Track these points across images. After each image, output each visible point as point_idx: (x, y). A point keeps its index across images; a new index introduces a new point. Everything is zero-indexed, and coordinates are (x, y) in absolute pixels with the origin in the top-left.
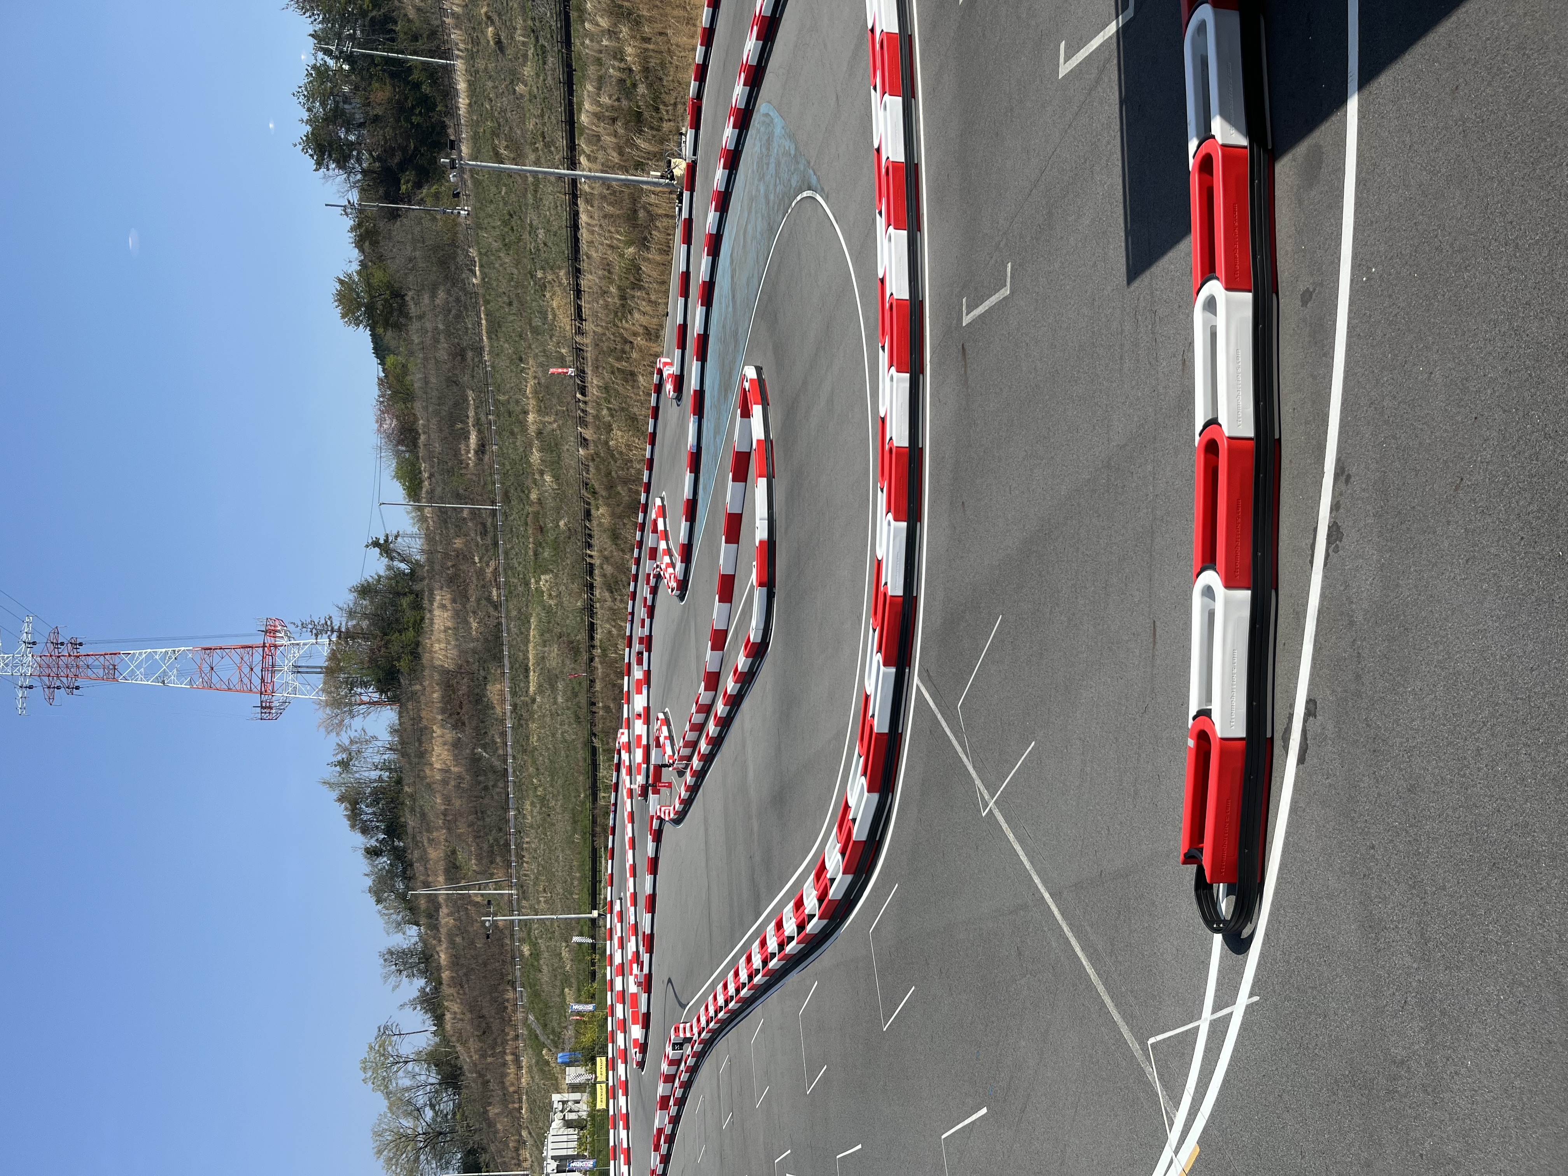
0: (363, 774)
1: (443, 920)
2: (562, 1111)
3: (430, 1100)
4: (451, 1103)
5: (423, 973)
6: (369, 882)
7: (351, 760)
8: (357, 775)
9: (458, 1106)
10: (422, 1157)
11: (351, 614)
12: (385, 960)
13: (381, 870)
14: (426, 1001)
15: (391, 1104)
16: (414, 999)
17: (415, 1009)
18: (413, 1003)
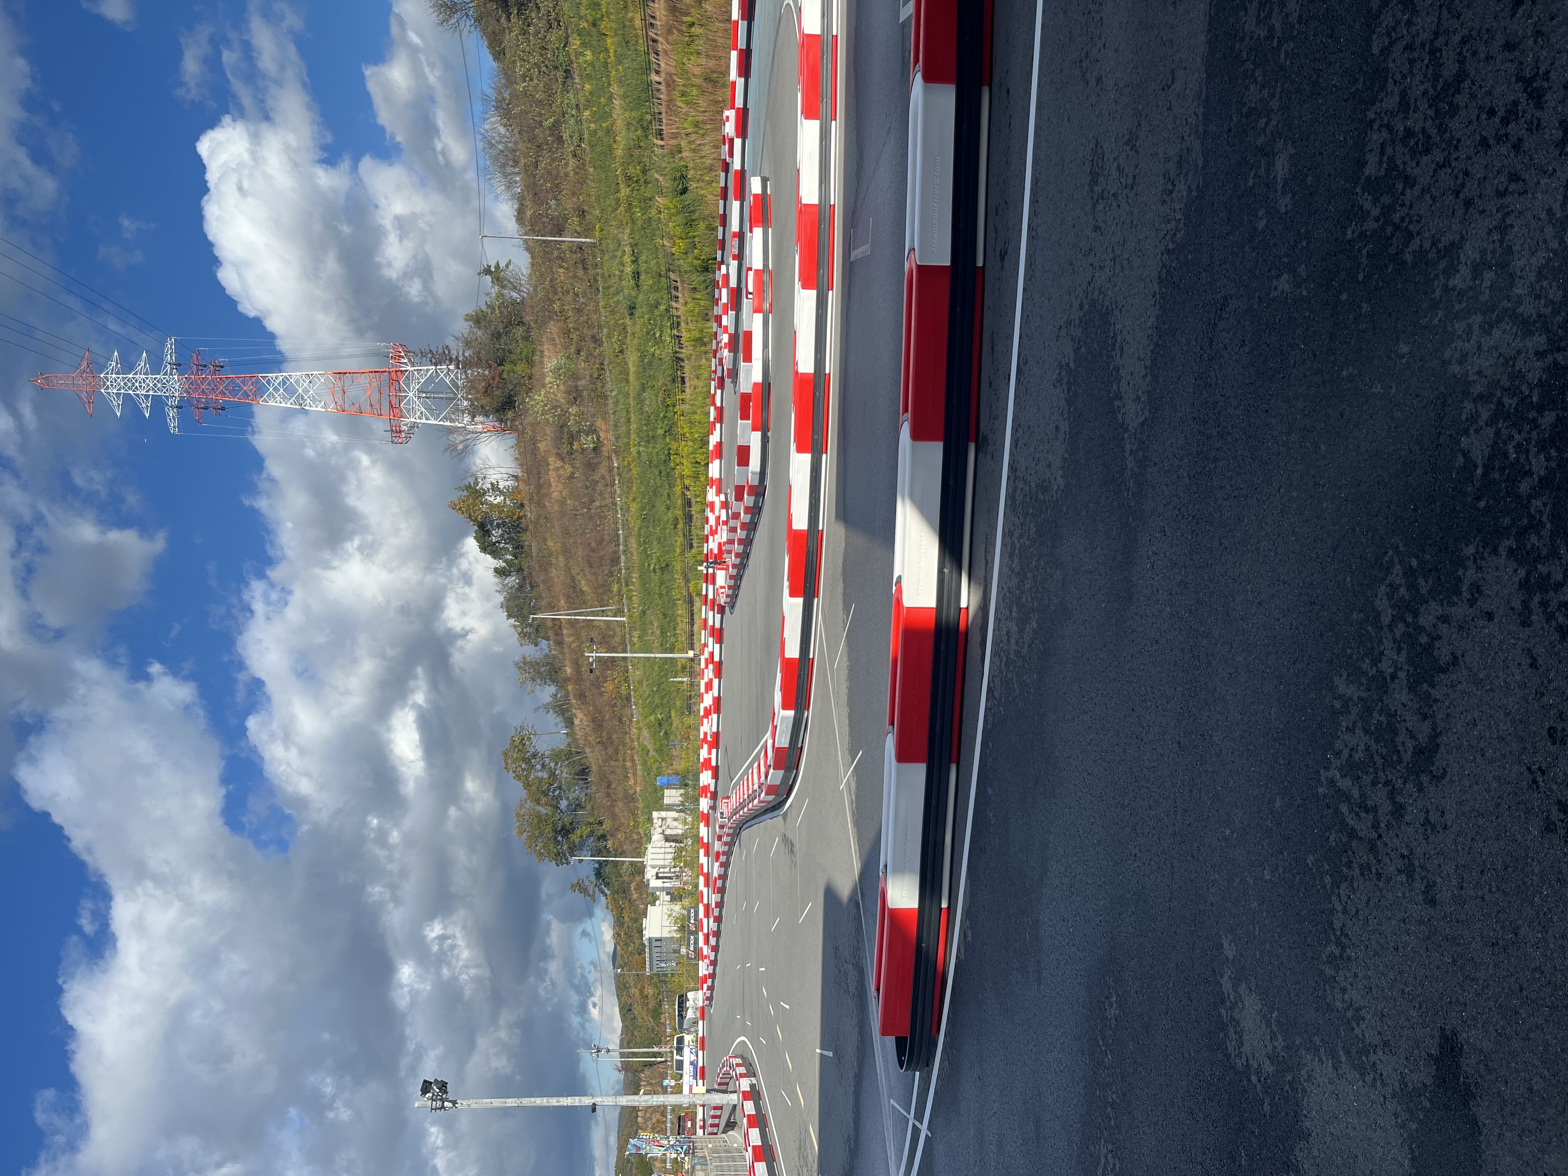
1: (568, 640)
2: (661, 827)
6: (500, 598)
11: (468, 344)
12: (519, 669)
13: (511, 588)
14: (557, 706)
15: (530, 792)
16: (548, 704)
17: (548, 712)
18: (547, 708)
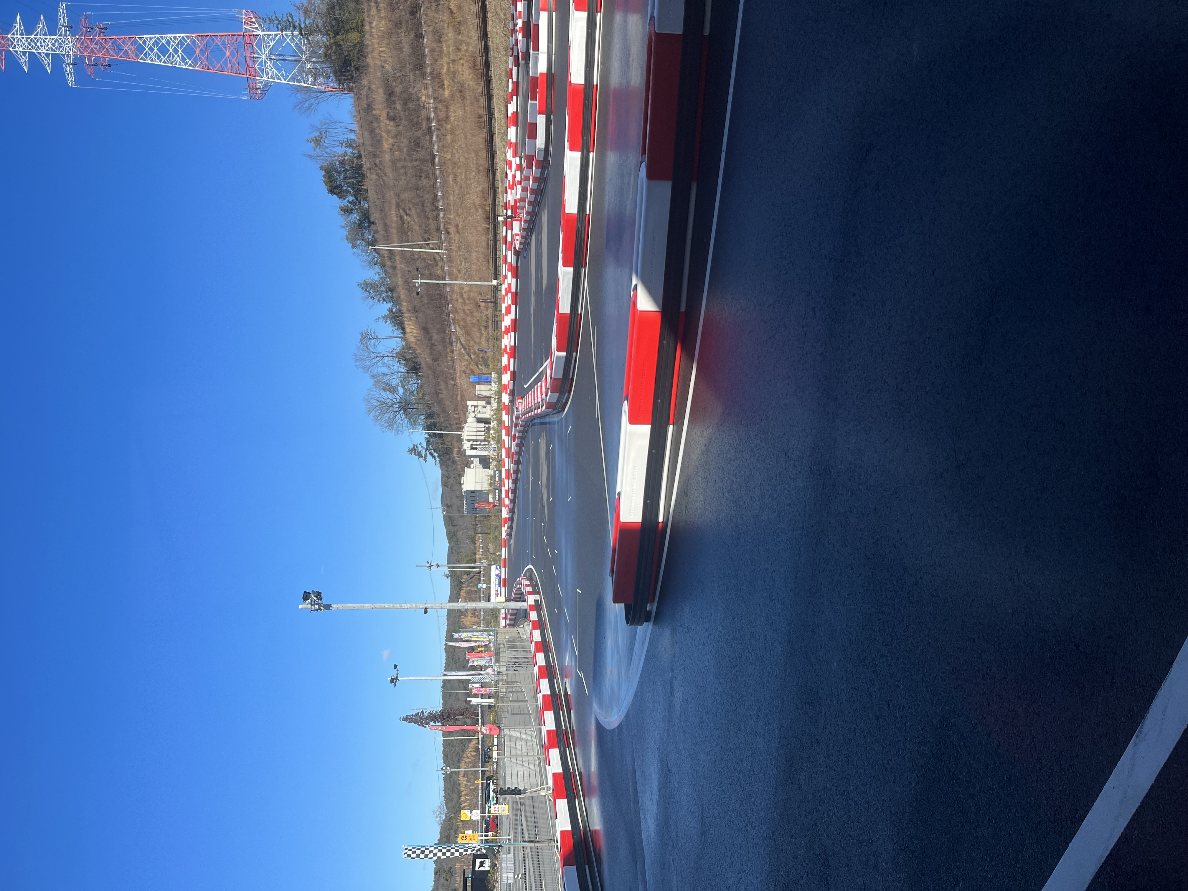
0: (333, 149)
2: (474, 412)
3: (401, 381)
4: (416, 385)
5: (391, 299)
7: (322, 138)
8: (328, 150)
9: (420, 387)
10: (399, 416)
12: (362, 288)
13: (353, 223)
14: (394, 317)
15: (375, 382)
16: (385, 316)
17: (386, 322)
18: (385, 318)
